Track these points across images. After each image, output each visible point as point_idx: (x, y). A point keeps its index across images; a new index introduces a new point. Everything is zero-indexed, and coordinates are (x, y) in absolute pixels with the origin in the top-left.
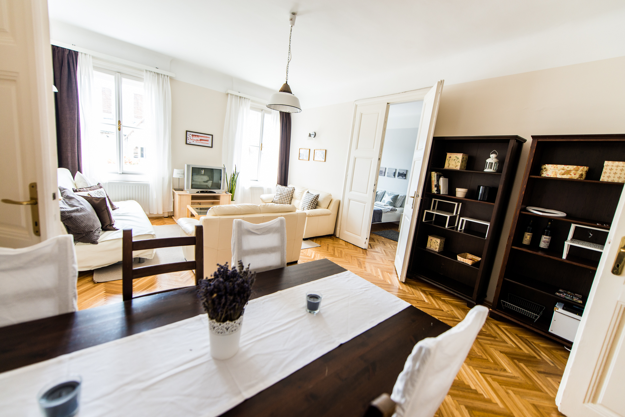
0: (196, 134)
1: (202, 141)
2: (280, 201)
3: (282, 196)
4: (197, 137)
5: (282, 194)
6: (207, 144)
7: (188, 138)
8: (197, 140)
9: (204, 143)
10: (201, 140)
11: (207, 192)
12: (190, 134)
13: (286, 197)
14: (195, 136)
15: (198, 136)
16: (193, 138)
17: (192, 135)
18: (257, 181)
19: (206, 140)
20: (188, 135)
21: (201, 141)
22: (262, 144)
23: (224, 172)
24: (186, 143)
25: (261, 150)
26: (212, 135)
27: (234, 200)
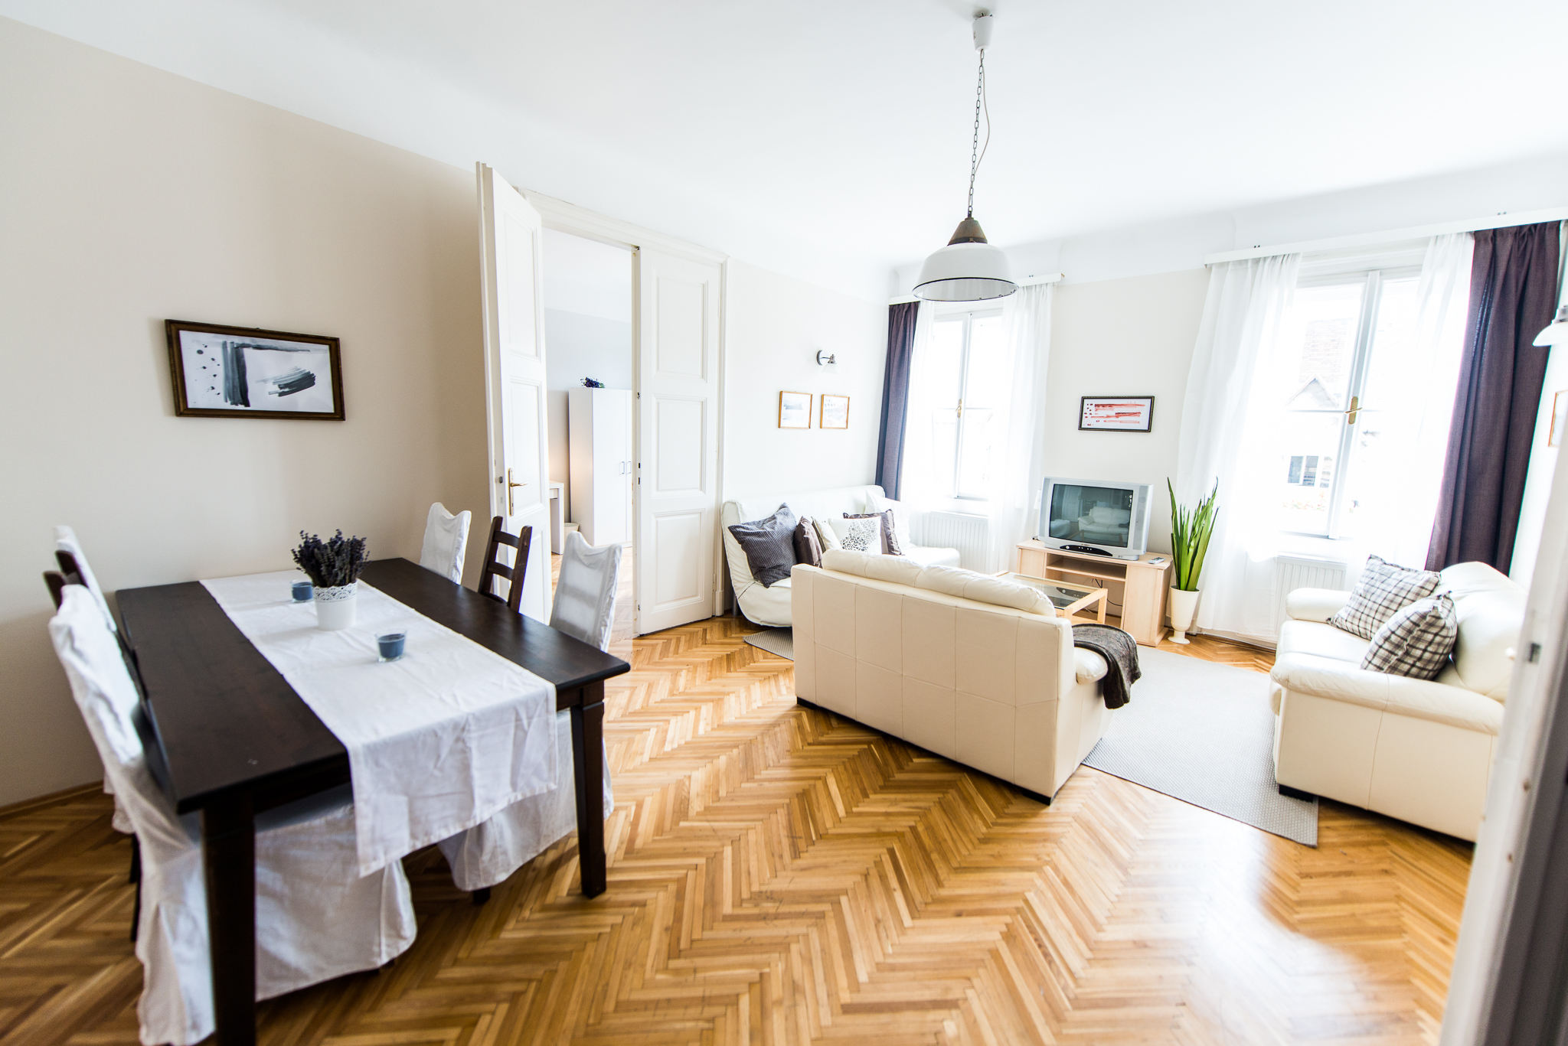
0: (1104, 401)
1: (1121, 418)
2: (1356, 622)
3: (1365, 602)
4: (1108, 408)
5: (1368, 597)
6: (1135, 422)
7: (1084, 415)
8: (1108, 417)
9: (1126, 422)
10: (1118, 415)
11: (1085, 550)
12: (1091, 405)
13: (1382, 609)
14: (1103, 406)
15: (1110, 405)
16: (1097, 412)
17: (1096, 405)
18: (1327, 537)
19: (1134, 413)
20: (1085, 406)
21: (1117, 417)
22: (1355, 400)
23: (1143, 500)
24: (1080, 428)
25: (1351, 422)
26: (1152, 398)
27: (1196, 590)
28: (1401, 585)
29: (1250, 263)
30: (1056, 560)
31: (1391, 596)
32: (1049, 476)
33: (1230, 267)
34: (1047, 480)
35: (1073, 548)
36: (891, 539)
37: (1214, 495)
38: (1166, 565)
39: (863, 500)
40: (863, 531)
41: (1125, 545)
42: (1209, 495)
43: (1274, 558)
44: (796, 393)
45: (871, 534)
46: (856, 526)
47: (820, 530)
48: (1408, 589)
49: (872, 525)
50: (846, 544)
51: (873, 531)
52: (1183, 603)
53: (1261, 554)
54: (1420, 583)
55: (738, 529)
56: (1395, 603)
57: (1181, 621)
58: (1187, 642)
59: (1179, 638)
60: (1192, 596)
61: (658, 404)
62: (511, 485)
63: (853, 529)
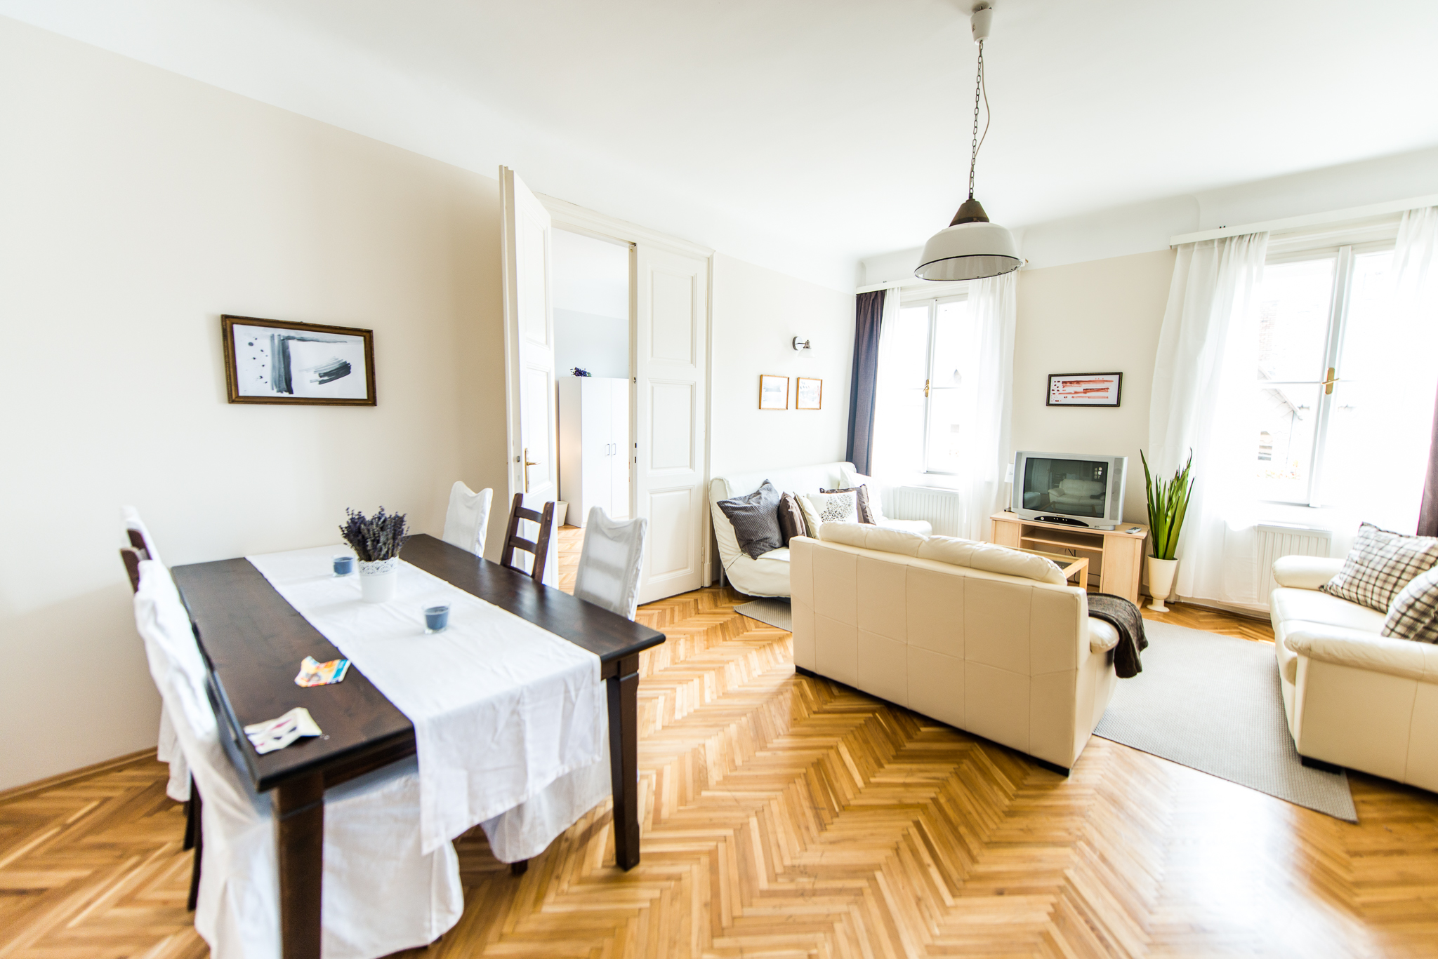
0: (1072, 377)
1: (1089, 394)
2: (1354, 589)
4: (1075, 384)
6: (1104, 397)
7: (1052, 392)
8: (1076, 393)
9: (1094, 397)
10: (1086, 391)
11: (1060, 521)
12: (1059, 382)
14: (1071, 382)
15: (1078, 382)
16: (1064, 389)
17: (1063, 382)
18: (1308, 506)
19: (1102, 389)
20: (1052, 384)
21: (1085, 393)
22: (1331, 371)
23: (1118, 471)
24: (1048, 404)
25: (1329, 391)
26: (1120, 374)
27: (1174, 559)
28: (1402, 551)
29: (1216, 243)
30: (1029, 531)
31: (1391, 563)
32: (1021, 450)
33: (1196, 247)
34: (1019, 455)
35: (1047, 519)
36: (866, 512)
37: (1188, 466)
38: (1143, 535)
39: (838, 476)
40: (841, 504)
41: (1102, 515)
42: (1183, 466)
43: (1254, 527)
44: (774, 376)
45: (848, 508)
46: (834, 500)
47: (802, 504)
48: (1411, 556)
49: (848, 499)
50: (825, 518)
51: (849, 505)
52: (1161, 571)
53: (1240, 523)
54: (1424, 550)
55: (726, 504)
56: (1398, 570)
57: (1160, 589)
58: (1166, 610)
59: (1159, 606)
60: (1171, 565)
61: (653, 388)
62: (527, 464)
63: (831, 503)
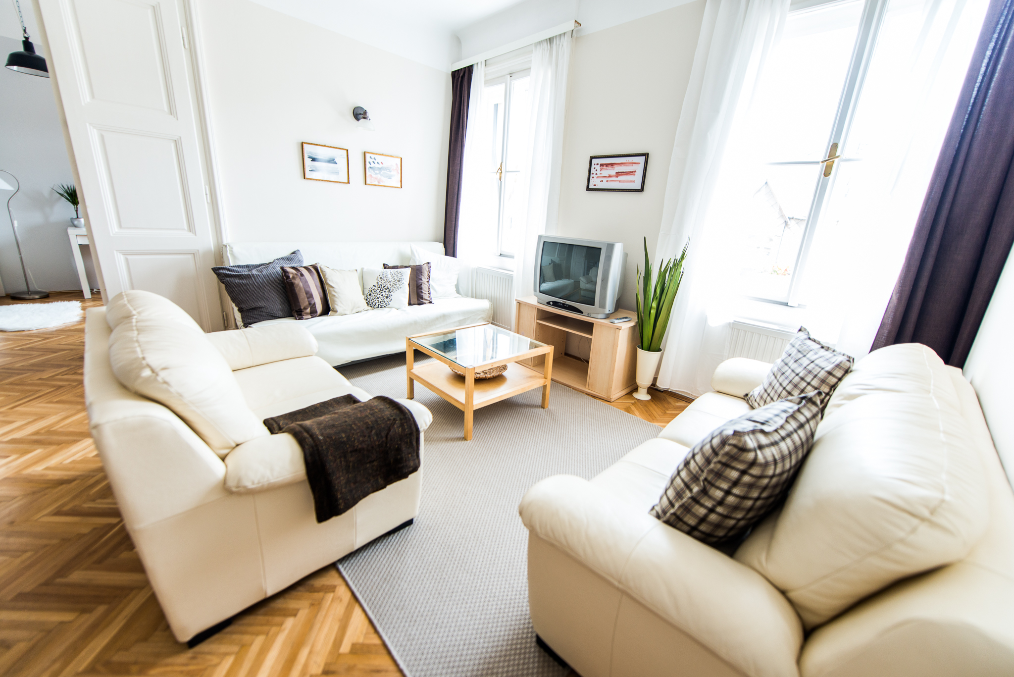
0: (608, 159)
1: (621, 178)
4: (610, 167)
6: (632, 181)
7: (592, 176)
8: (610, 176)
9: (624, 181)
10: (618, 174)
11: (563, 306)
12: (597, 164)
14: (607, 165)
15: (612, 165)
16: (601, 172)
17: (601, 165)
19: (631, 172)
20: (593, 166)
21: (617, 177)
22: (835, 146)
23: (609, 258)
24: (588, 189)
25: (827, 173)
26: (646, 155)
27: (659, 350)
28: (811, 367)
30: (544, 315)
34: (541, 238)
35: (555, 304)
36: (421, 289)
37: (683, 257)
38: (632, 324)
40: (390, 280)
41: (592, 303)
42: (678, 257)
43: (729, 324)
44: (325, 146)
45: (397, 283)
46: (385, 275)
47: (324, 276)
49: (399, 275)
50: (373, 291)
51: (399, 281)
52: (647, 360)
53: (718, 321)
55: (222, 271)
57: (644, 379)
58: (648, 397)
59: (642, 395)
60: (654, 356)
63: (381, 278)
